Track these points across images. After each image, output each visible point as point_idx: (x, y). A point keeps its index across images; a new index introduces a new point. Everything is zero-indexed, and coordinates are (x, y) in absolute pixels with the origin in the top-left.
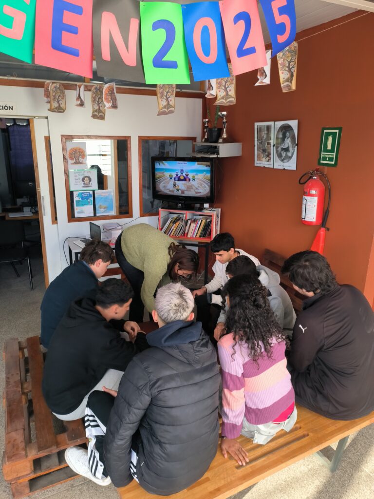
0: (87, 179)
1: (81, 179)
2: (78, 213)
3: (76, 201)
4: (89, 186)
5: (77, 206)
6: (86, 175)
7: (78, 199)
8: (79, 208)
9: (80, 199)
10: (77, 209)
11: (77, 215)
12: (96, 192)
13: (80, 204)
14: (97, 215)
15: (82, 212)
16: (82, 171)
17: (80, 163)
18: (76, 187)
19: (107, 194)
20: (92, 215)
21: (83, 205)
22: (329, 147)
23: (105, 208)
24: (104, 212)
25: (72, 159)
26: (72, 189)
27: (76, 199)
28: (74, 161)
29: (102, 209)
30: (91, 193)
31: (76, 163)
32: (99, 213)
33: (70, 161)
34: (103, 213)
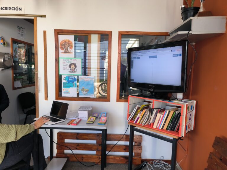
0: (73, 66)
1: (68, 66)
2: (65, 93)
3: (64, 83)
4: (74, 72)
5: (64, 87)
6: (73, 62)
7: (65, 82)
8: (65, 89)
9: (67, 82)
10: (64, 90)
11: (63, 95)
12: (80, 77)
13: (67, 86)
14: (80, 96)
15: (68, 93)
16: (70, 59)
17: (69, 53)
18: (64, 72)
19: (89, 80)
20: (76, 96)
21: (69, 87)
23: (86, 91)
25: (62, 49)
26: (60, 73)
27: (63, 81)
28: (64, 51)
29: (84, 92)
30: (76, 77)
31: (65, 52)
32: (81, 95)
33: (61, 51)
34: (84, 95)
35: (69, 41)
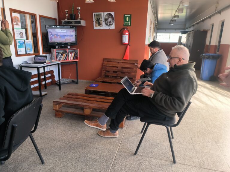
0: (21, 34)
1: (19, 34)
2: (20, 51)
3: (18, 45)
4: (23, 38)
6: (21, 31)
8: (19, 49)
9: (20, 44)
11: (19, 53)
12: (25, 41)
14: (27, 53)
17: (18, 25)
18: (17, 37)
19: (29, 42)
20: (25, 53)
21: (21, 47)
22: (127, 20)
23: (29, 49)
24: (29, 52)
27: (18, 44)
28: (16, 23)
31: (16, 25)
33: (14, 23)
35: (17, 17)
